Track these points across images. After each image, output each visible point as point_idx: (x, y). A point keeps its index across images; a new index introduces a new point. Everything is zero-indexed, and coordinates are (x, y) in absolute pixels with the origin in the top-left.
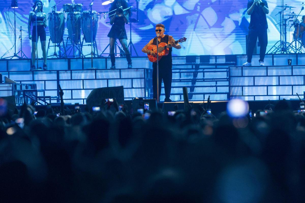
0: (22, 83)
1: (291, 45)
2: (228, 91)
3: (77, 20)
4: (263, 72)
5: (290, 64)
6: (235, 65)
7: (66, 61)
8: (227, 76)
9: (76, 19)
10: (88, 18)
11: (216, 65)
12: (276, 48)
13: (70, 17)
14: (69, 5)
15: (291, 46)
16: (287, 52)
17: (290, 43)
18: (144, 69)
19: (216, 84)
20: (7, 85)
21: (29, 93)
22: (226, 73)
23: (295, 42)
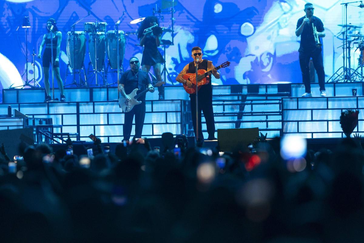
0: (35, 117)
1: (356, 72)
2: (281, 127)
3: (101, 41)
4: (323, 105)
5: (354, 94)
6: (290, 96)
7: (87, 91)
8: (280, 109)
9: (99, 41)
10: (114, 40)
11: (266, 95)
12: (338, 75)
13: (93, 38)
14: (91, 24)
15: (356, 74)
16: (351, 80)
17: (354, 69)
18: (180, 101)
19: (267, 118)
20: (17, 120)
21: (44, 129)
22: (278, 105)
23: (360, 68)
